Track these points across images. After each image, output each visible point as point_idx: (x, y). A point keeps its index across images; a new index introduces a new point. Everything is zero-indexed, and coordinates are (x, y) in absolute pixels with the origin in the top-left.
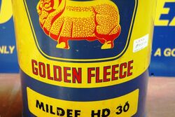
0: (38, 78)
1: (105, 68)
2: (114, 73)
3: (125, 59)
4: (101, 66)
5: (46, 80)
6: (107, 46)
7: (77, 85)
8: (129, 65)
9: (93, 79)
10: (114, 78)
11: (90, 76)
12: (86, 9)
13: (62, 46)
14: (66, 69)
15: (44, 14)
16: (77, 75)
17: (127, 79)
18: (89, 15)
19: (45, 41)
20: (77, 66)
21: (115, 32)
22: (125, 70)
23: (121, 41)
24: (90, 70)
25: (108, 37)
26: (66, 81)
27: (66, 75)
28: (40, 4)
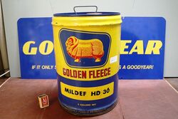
0: (66, 77)
1: (98, 71)
2: (102, 73)
3: (106, 66)
4: (96, 70)
5: (69, 78)
6: (98, 60)
7: (84, 79)
8: (108, 70)
9: (92, 76)
10: (102, 76)
11: (90, 75)
12: (88, 43)
13: (77, 61)
14: (79, 71)
15: (69, 46)
16: (84, 75)
17: (108, 76)
18: (89, 46)
19: (70, 59)
20: (84, 70)
21: (101, 53)
22: (107, 72)
23: (104, 58)
24: (90, 72)
25: (98, 56)
26: (79, 77)
27: (79, 75)
28: (67, 42)
